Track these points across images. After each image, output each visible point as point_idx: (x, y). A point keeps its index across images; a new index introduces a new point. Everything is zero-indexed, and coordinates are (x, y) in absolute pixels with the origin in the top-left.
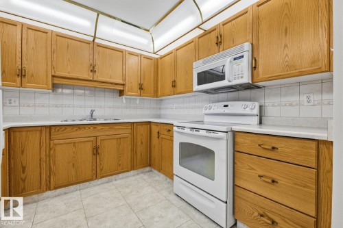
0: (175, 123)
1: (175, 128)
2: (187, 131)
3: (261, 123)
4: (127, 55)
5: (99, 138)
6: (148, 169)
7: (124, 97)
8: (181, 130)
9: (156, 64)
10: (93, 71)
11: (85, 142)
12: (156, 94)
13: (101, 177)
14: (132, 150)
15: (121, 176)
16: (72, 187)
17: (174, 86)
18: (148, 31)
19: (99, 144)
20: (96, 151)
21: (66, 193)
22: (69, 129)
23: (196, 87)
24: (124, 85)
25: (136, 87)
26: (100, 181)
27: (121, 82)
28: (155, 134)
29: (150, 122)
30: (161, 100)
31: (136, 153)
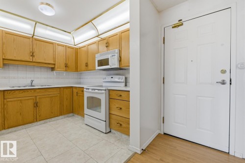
0: (85, 87)
1: (85, 90)
2: (90, 90)
3: (126, 85)
4: (56, 46)
5: (38, 97)
6: (71, 114)
7: (55, 72)
8: (87, 90)
9: (77, 51)
10: (33, 56)
11: (28, 99)
12: (76, 69)
13: (40, 120)
14: (60, 104)
15: (53, 119)
16: (20, 127)
17: (87, 66)
18: (70, 33)
19: (38, 100)
20: (36, 105)
21: (15, 131)
22: (17, 92)
23: (97, 68)
24: (54, 64)
25: (63, 66)
26: (39, 123)
27: (53, 63)
28: (75, 94)
29: (72, 87)
30: (81, 73)
31: (63, 105)
